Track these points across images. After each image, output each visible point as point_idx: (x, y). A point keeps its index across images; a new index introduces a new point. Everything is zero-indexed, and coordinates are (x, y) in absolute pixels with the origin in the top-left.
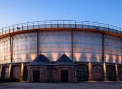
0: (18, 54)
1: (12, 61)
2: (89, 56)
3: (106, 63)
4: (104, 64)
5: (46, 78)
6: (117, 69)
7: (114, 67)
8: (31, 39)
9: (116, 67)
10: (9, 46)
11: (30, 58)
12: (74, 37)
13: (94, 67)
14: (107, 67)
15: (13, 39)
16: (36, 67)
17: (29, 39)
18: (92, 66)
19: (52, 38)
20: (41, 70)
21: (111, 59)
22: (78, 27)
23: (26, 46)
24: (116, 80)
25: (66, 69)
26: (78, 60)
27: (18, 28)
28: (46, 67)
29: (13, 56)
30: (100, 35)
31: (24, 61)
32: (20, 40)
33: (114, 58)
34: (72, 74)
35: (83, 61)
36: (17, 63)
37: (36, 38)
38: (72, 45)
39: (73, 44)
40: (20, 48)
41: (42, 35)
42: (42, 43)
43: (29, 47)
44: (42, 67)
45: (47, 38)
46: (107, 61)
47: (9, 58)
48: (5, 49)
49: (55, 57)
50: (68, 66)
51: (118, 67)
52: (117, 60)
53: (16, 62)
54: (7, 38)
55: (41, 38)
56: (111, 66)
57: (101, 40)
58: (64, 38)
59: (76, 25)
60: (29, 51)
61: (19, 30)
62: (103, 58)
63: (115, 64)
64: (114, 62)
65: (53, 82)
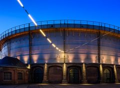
6: (84, 70)
7: (81, 68)
9: (84, 67)
12: (32, 40)
14: (68, 67)
26: (35, 62)
51: (87, 67)
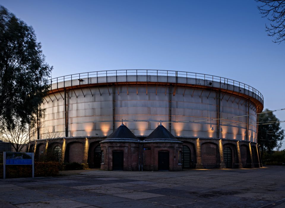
0: (78, 123)
1: (67, 135)
2: (196, 128)
3: (223, 140)
4: (220, 141)
5: (134, 164)
6: (239, 149)
7: (235, 146)
8: (102, 98)
9: (238, 146)
10: (62, 108)
11: (100, 130)
12: (173, 97)
13: (205, 146)
14: (224, 145)
15: (69, 98)
16: (118, 145)
17: (98, 98)
18: (202, 144)
19: (138, 97)
20: (126, 150)
21: (229, 133)
22: (180, 81)
23: (93, 109)
24: (237, 167)
25: (166, 149)
26: (179, 135)
27: (81, 80)
28: (134, 145)
29: (69, 126)
30: (214, 95)
31: (89, 135)
32: (82, 99)
33: (235, 131)
34: (175, 157)
35: (187, 135)
36: (77, 138)
37: (111, 98)
38: (170, 111)
39: (172, 109)
40: (82, 113)
41: (121, 92)
42: (121, 106)
43: (98, 112)
44: (127, 145)
45: (129, 97)
46: (224, 137)
47: (62, 128)
48: (53, 113)
49: (142, 129)
50: (168, 145)
51: (240, 146)
52: (239, 134)
53: (74, 135)
54: (58, 96)
55: (119, 98)
56: (230, 144)
57: (214, 102)
58: (157, 98)
59: (177, 77)
60: (98, 118)
61: (82, 83)
62: (218, 132)
63: (236, 141)
64: (235, 138)
65: (145, 170)
